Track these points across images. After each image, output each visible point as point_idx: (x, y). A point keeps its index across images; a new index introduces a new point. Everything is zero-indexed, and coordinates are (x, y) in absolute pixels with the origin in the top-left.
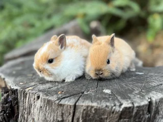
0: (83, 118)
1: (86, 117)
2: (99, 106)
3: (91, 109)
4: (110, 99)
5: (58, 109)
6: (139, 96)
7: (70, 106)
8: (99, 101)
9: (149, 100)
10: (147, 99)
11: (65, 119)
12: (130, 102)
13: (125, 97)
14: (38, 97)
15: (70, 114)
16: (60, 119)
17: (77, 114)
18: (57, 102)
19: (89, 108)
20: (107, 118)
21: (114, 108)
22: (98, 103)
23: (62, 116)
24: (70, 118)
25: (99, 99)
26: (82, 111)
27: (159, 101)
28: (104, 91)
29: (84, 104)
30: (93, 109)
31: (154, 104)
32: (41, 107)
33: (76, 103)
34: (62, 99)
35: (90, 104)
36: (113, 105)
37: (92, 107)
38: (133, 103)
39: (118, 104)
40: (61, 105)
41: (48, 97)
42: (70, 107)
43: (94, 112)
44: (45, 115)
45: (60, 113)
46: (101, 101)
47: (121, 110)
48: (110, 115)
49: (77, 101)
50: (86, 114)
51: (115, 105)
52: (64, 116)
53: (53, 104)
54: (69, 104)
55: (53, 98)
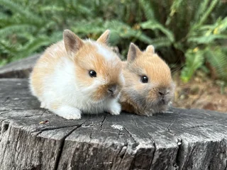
0: (73, 163)
1: (78, 162)
2: (101, 144)
3: (88, 149)
4: (120, 136)
5: (34, 146)
6: (164, 136)
7: (55, 141)
8: (102, 138)
9: (179, 143)
10: (177, 141)
11: (44, 164)
12: (150, 141)
13: (144, 136)
14: (6, 127)
15: (52, 156)
16: (36, 163)
17: (65, 157)
18: (35, 134)
19: (85, 147)
20: (111, 166)
21: (125, 148)
22: (100, 140)
23: (40, 158)
24: (53, 163)
25: (103, 135)
26: (73, 152)
27: (194, 147)
28: (113, 126)
29: (78, 140)
30: (91, 149)
31: (186, 151)
32: (8, 142)
33: (65, 137)
34: (43, 130)
35: (88, 140)
36: (123, 144)
37: (90, 145)
38: (154, 144)
39: (131, 143)
40: (40, 138)
41: (21, 127)
42: (55, 144)
43: (92, 154)
44: (13, 155)
45: (36, 154)
46: (105, 138)
47: (135, 152)
48: (117, 160)
49: (68, 135)
50: (80, 156)
51: (126, 145)
52: (43, 159)
53: (29, 137)
54: (53, 138)
55: (29, 129)
